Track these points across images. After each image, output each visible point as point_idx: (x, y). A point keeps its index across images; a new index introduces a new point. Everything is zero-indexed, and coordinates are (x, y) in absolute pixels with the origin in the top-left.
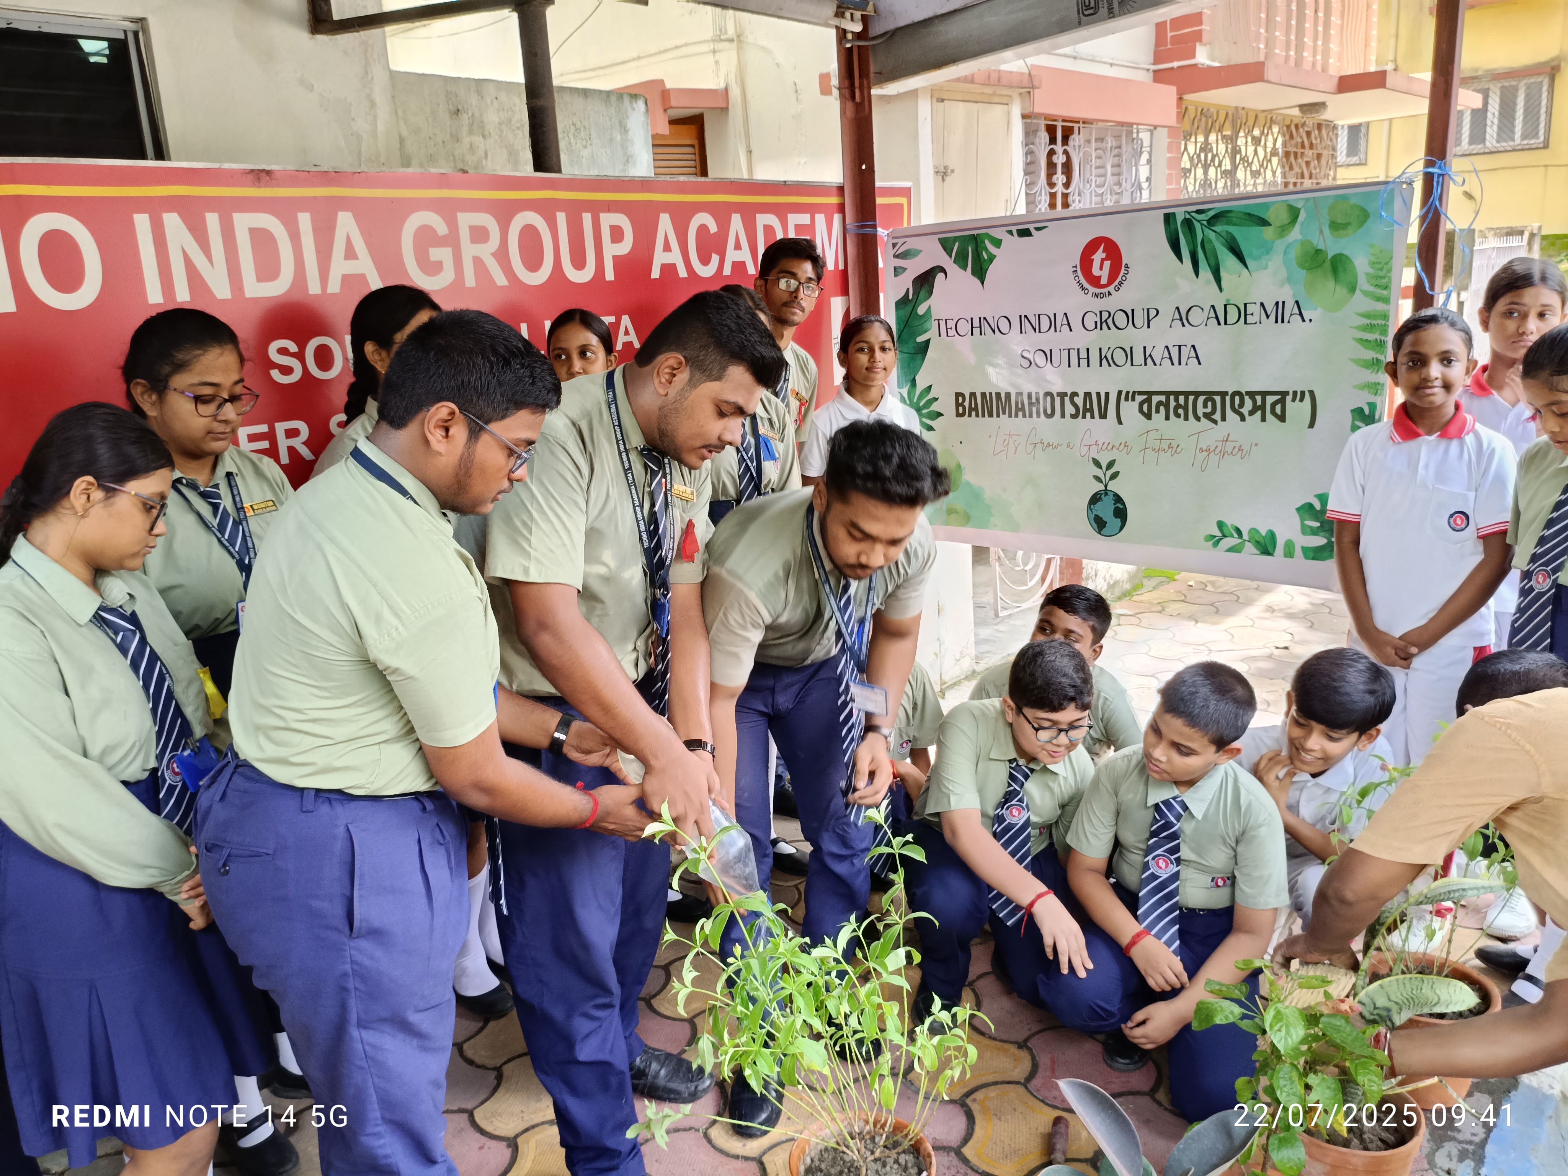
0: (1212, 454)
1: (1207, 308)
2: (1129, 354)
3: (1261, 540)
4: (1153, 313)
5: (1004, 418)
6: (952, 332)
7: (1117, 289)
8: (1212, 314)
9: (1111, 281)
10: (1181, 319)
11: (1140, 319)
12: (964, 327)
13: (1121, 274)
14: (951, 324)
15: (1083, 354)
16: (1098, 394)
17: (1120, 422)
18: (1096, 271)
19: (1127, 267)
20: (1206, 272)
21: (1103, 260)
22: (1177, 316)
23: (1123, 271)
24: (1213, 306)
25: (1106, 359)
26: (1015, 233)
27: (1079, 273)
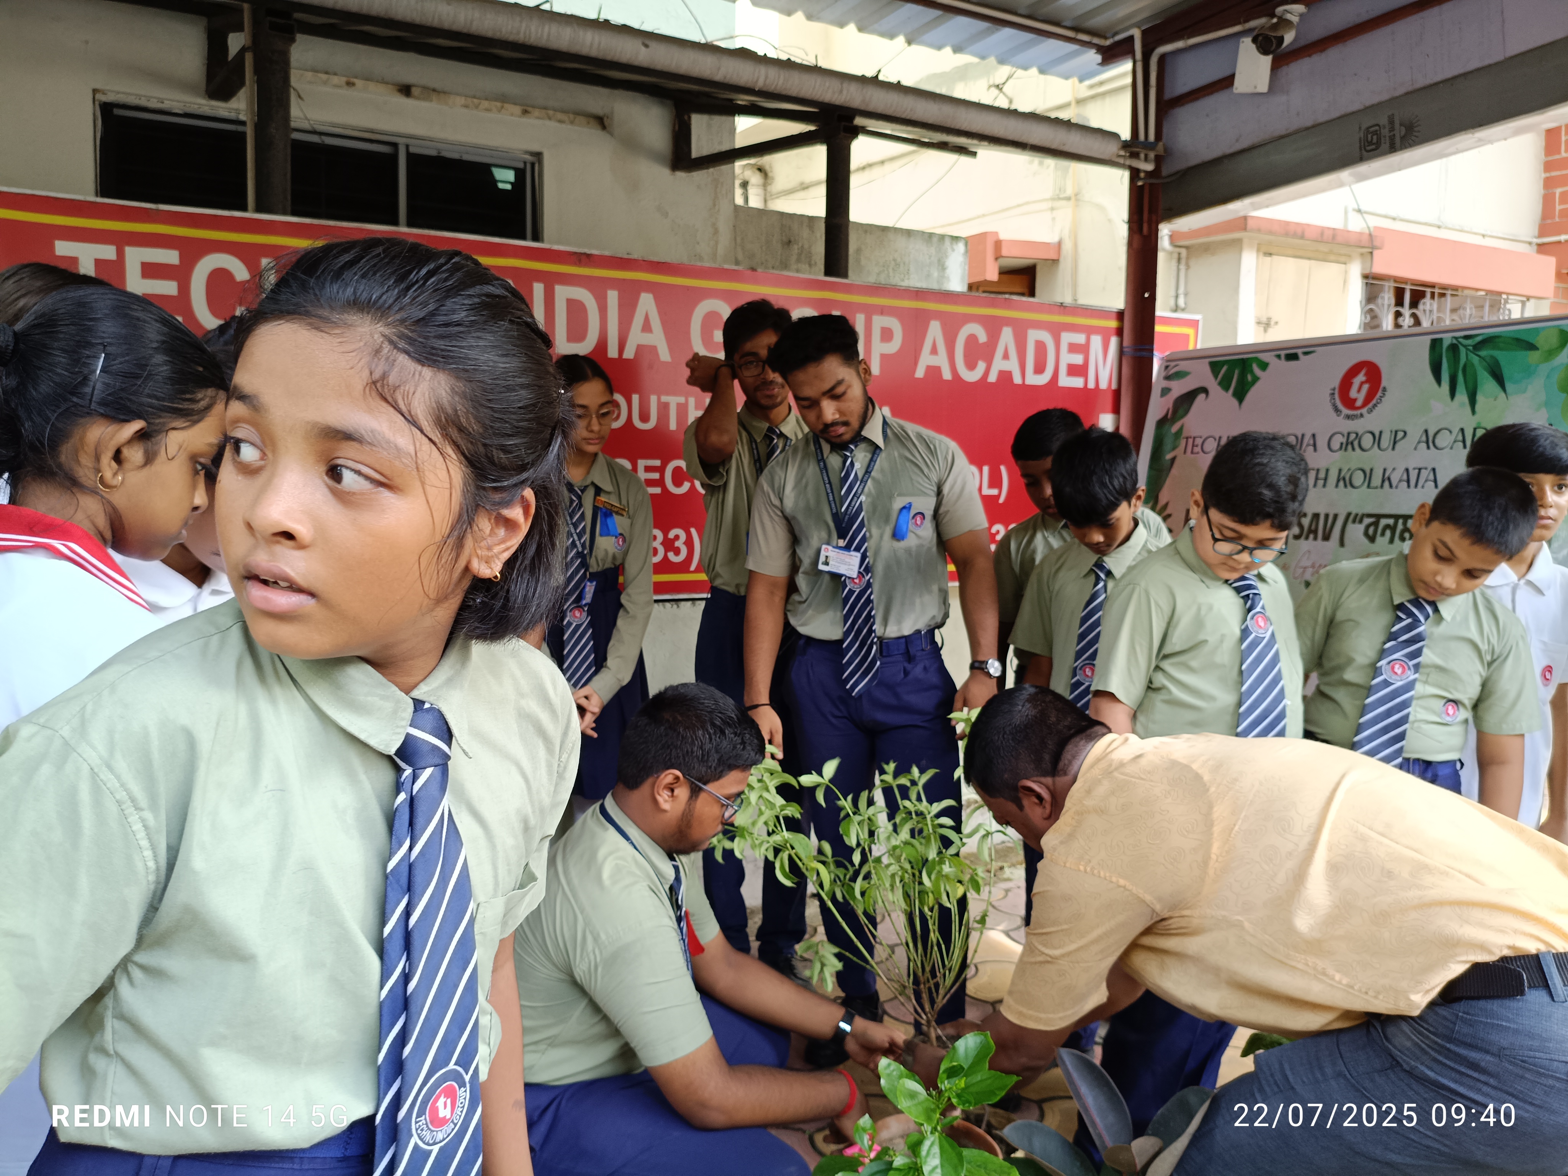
1: (1456, 430)
2: (1368, 475)
4: (1400, 435)
6: (1198, 449)
7: (1370, 411)
8: (1460, 438)
9: (1365, 404)
10: (1427, 442)
11: (1386, 441)
13: (1378, 396)
14: (1199, 441)
15: (1322, 475)
16: (1326, 516)
17: (1342, 544)
18: (1353, 394)
19: (1384, 389)
20: (1462, 397)
21: (1362, 383)
22: (1424, 438)
23: (1379, 394)
24: (1462, 430)
25: (1345, 481)
26: (1283, 357)
27: (1337, 396)
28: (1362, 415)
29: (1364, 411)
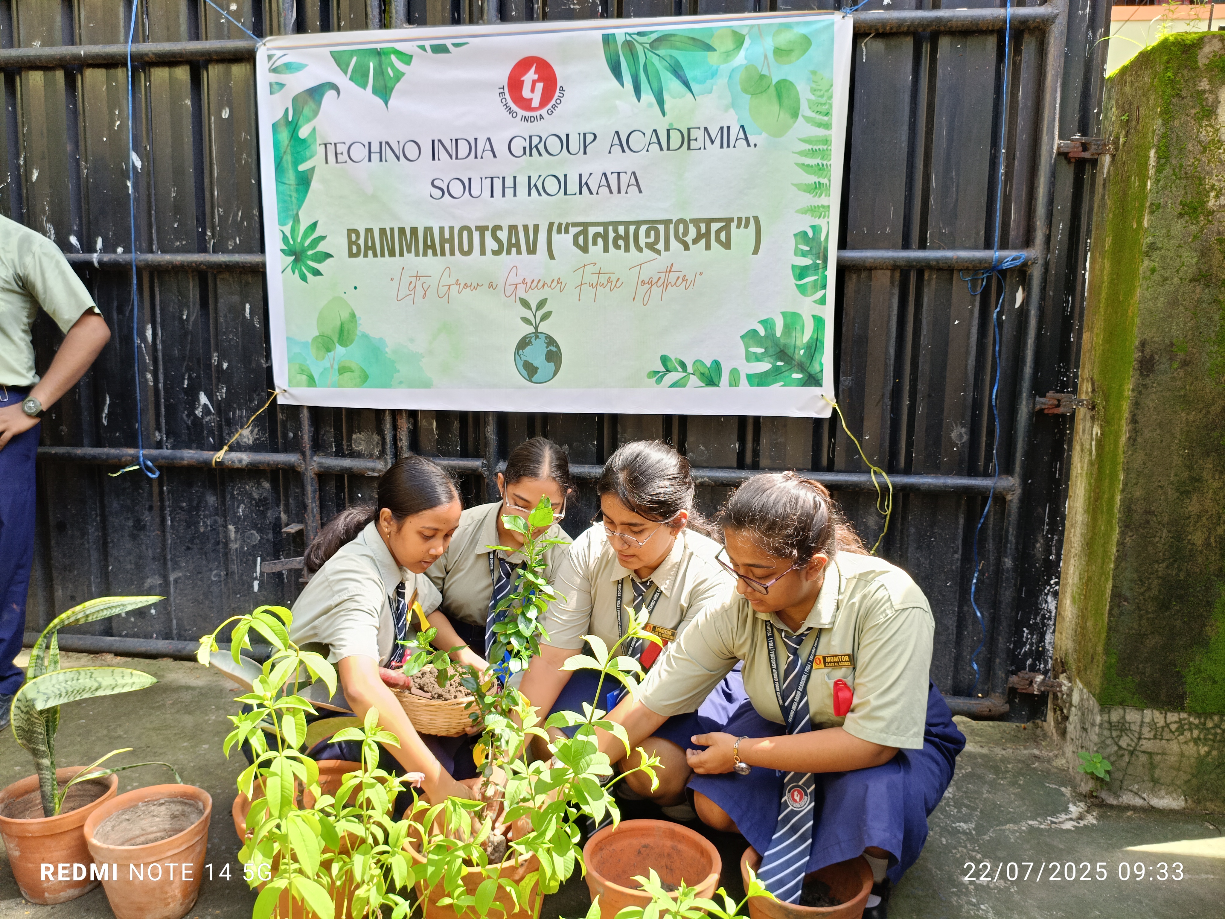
0: (654, 287)
1: (649, 133)
2: (563, 183)
3: (707, 372)
4: (590, 138)
5: (410, 257)
6: (343, 158)
7: (551, 113)
8: (654, 139)
9: (542, 105)
10: (621, 145)
11: (574, 145)
12: (359, 153)
13: (556, 97)
14: (343, 149)
15: (509, 183)
16: (526, 227)
17: (552, 256)
18: (526, 93)
19: (562, 90)
20: (648, 96)
21: (534, 82)
22: (616, 141)
24: (655, 131)
25: (536, 188)
26: (428, 48)
27: (507, 96)
28: (541, 117)
29: (544, 112)
